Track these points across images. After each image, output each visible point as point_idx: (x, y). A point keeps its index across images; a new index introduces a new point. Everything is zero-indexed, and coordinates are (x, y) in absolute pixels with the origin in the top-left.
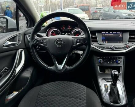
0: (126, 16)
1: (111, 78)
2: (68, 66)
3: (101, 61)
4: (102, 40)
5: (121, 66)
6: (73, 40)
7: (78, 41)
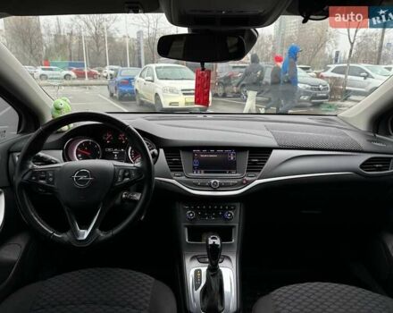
0: (307, 88)
1: (206, 253)
3: (191, 215)
4: (194, 167)
5: (234, 227)
6: (117, 171)
7: (127, 174)
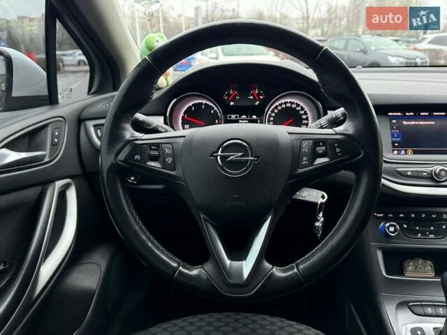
0: (401, 63)
2: (274, 263)
3: (392, 229)
4: (393, 143)
6: (297, 144)
7: (321, 149)
